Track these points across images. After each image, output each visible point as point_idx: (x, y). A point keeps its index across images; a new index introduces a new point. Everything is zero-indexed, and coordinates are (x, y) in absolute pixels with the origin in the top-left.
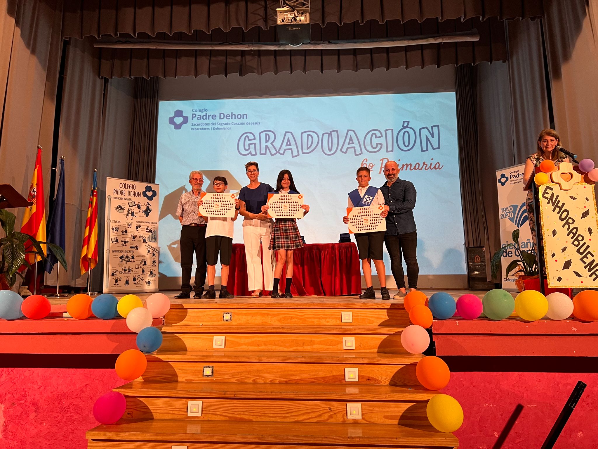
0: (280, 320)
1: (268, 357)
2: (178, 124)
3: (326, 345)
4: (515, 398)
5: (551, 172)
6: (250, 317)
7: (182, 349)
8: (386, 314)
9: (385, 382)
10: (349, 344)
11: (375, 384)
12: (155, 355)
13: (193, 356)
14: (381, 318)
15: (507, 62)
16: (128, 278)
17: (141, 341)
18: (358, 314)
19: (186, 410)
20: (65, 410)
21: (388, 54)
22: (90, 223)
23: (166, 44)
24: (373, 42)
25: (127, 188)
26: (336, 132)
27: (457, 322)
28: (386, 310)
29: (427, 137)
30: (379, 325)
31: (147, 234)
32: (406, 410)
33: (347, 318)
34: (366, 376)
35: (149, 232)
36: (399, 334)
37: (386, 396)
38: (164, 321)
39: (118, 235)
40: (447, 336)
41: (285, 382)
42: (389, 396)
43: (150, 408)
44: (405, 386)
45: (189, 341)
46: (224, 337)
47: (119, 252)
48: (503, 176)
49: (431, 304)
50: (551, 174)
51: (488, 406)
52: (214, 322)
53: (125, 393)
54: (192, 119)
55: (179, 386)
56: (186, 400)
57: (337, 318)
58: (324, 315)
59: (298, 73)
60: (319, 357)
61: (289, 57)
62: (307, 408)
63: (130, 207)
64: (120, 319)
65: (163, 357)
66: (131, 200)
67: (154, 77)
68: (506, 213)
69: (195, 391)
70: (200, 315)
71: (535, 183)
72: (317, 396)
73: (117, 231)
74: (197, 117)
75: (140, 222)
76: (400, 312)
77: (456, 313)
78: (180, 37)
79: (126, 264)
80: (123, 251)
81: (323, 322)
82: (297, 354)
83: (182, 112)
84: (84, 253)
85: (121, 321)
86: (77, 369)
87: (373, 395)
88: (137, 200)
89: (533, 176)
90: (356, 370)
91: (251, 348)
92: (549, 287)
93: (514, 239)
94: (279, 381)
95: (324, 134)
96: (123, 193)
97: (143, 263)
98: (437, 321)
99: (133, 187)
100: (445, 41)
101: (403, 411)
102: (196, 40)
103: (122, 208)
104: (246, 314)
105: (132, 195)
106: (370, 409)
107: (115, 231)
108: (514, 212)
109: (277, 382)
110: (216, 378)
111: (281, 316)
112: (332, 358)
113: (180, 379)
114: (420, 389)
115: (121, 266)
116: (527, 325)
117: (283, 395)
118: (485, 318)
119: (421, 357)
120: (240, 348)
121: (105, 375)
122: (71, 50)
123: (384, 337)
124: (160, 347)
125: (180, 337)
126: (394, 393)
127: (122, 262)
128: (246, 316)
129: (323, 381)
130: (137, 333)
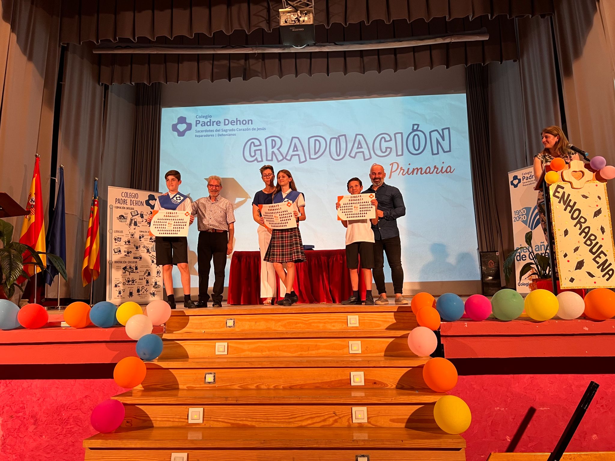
0: (284, 326)
1: (271, 362)
2: (181, 130)
3: (332, 350)
4: (527, 401)
5: (562, 171)
6: (253, 323)
7: (185, 356)
8: (394, 317)
9: (392, 386)
10: (355, 348)
11: (382, 387)
12: (156, 362)
13: (194, 362)
14: (389, 322)
15: (518, 61)
16: (131, 290)
17: (140, 349)
18: (365, 317)
19: (187, 417)
20: (65, 422)
21: (395, 55)
22: (92, 233)
23: (168, 49)
24: (380, 43)
25: (129, 197)
26: (344, 137)
27: (466, 323)
28: (393, 313)
29: (437, 140)
30: (386, 329)
31: (150, 244)
32: (413, 413)
33: (353, 322)
34: (372, 380)
35: (153, 242)
36: (405, 337)
37: (392, 399)
38: (165, 328)
39: (120, 246)
40: (456, 338)
41: (290, 387)
42: (395, 398)
43: (150, 416)
44: (412, 389)
45: (190, 348)
46: (227, 343)
47: (122, 263)
48: (515, 178)
49: (438, 306)
50: (562, 173)
51: (500, 410)
52: (217, 329)
53: (123, 401)
54: (196, 126)
55: (180, 393)
56: (186, 407)
57: (342, 322)
58: (329, 319)
59: (304, 76)
60: (324, 362)
61: (294, 60)
62: (311, 413)
63: (133, 216)
64: (120, 327)
65: (163, 364)
66: (133, 209)
67: (156, 83)
68: (520, 215)
69: (195, 398)
70: (203, 321)
71: (545, 182)
72: (321, 400)
73: (120, 241)
74: (201, 123)
75: (143, 232)
76: (407, 315)
77: (464, 314)
78: (181, 41)
79: (130, 275)
80: (126, 262)
81: (329, 327)
82: (301, 359)
83: (185, 118)
84: (85, 265)
85: (120, 329)
86: (77, 380)
87: (379, 398)
88: (140, 209)
89: (543, 174)
90: (362, 374)
91: (254, 354)
92: (561, 288)
93: (526, 241)
94: (283, 387)
95: (331, 139)
96: (125, 202)
97: (147, 274)
98: (445, 323)
99: (136, 196)
100: (453, 41)
101: (410, 414)
102: (198, 44)
103: (124, 218)
104: (249, 320)
105: (134, 204)
106: (375, 412)
107: (118, 241)
108: (527, 214)
109: (281, 387)
110: (218, 385)
111: (286, 322)
112: (337, 362)
113: (181, 387)
114: (428, 392)
115: (125, 277)
116: (537, 326)
117: (286, 400)
118: (495, 319)
119: (429, 359)
120: (243, 354)
121: (105, 386)
122: (70, 56)
123: (391, 340)
124: (161, 354)
125: (181, 344)
126: (400, 395)
127: (125, 273)
128: (249, 322)
129: (328, 386)
130: (136, 341)
